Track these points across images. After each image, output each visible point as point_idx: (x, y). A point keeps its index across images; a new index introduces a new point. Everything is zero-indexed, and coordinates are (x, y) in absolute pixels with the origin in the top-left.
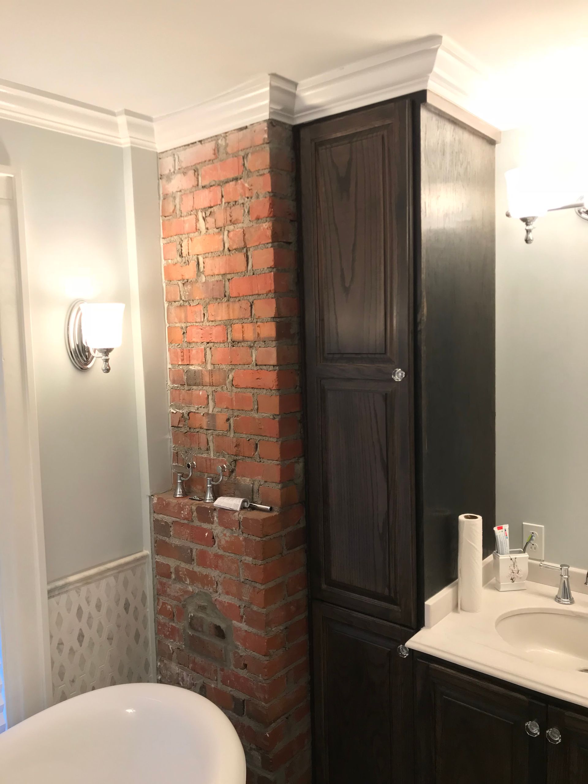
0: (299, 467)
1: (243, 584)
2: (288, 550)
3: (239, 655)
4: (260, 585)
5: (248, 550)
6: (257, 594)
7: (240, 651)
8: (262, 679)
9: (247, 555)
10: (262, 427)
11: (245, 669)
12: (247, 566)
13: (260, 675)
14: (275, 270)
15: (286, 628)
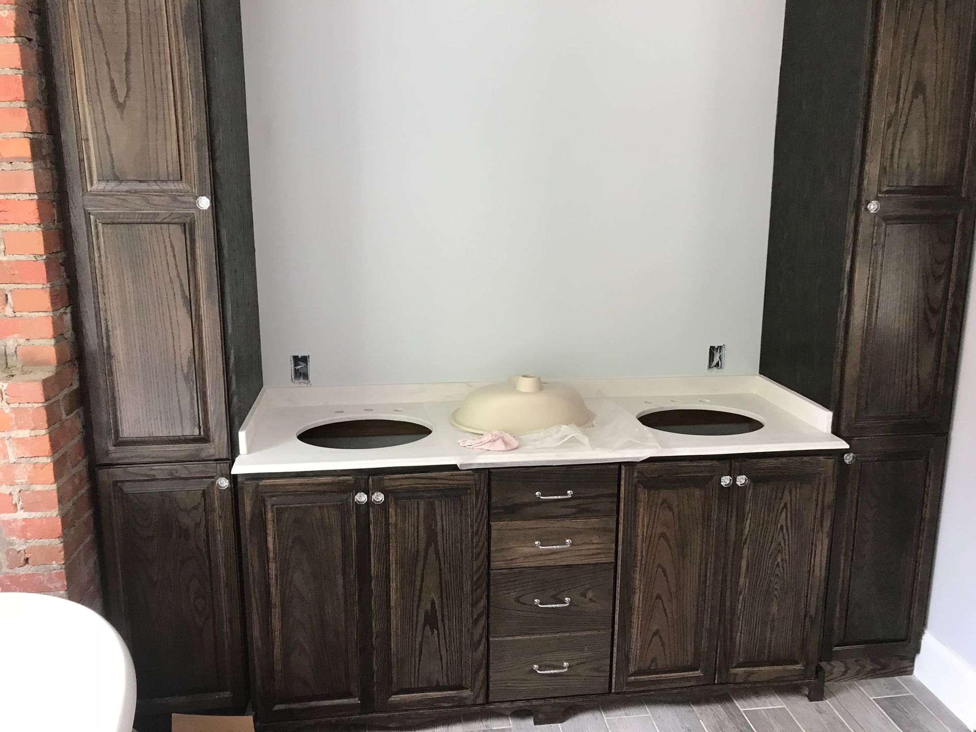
0: (68, 318)
1: (14, 465)
2: (67, 415)
3: (16, 551)
4: (46, 458)
5: (21, 421)
6: (41, 469)
7: (16, 547)
8: (57, 565)
9: (20, 428)
10: (17, 272)
11: (27, 565)
12: (21, 441)
13: (54, 562)
14: (22, 72)
15: (73, 504)
